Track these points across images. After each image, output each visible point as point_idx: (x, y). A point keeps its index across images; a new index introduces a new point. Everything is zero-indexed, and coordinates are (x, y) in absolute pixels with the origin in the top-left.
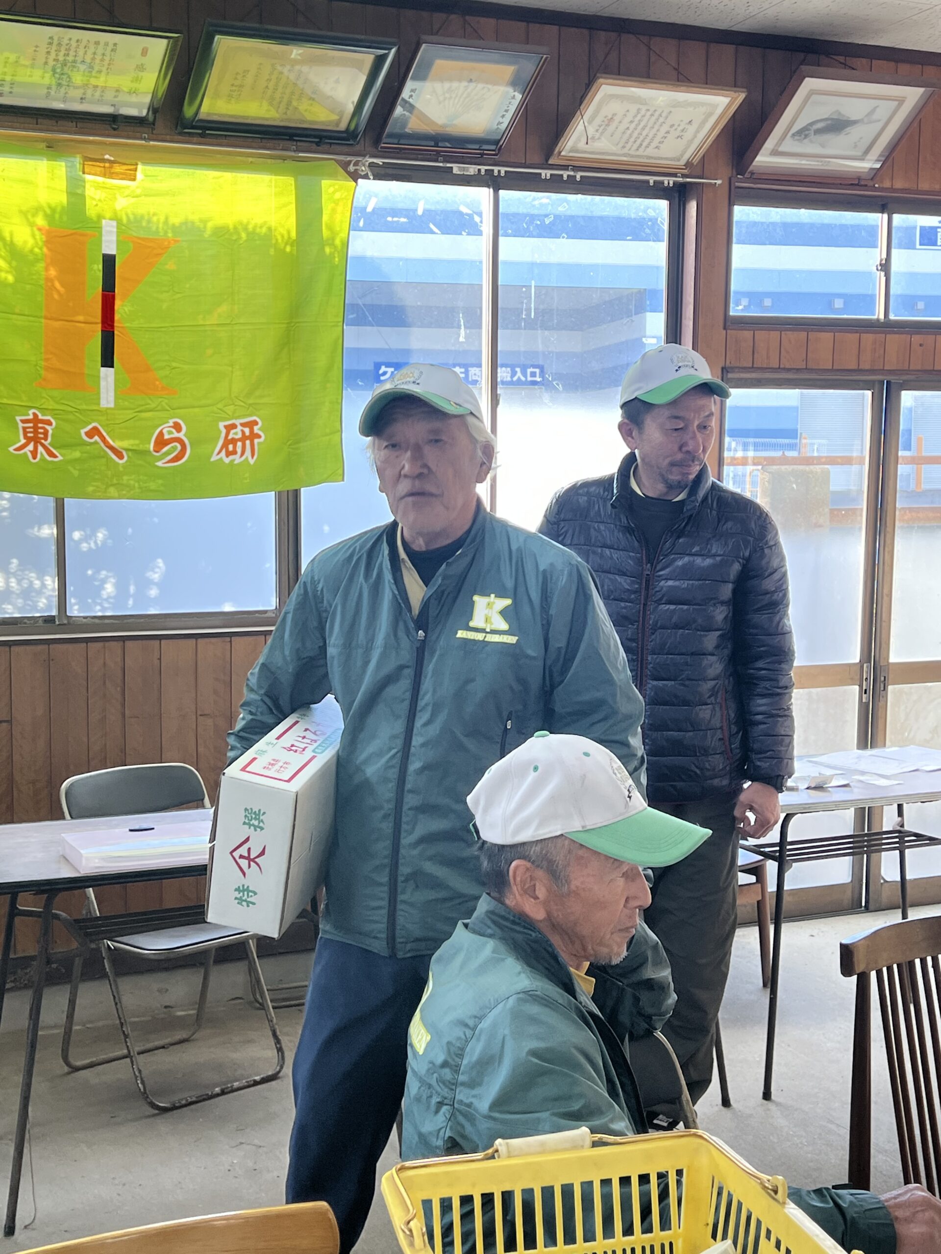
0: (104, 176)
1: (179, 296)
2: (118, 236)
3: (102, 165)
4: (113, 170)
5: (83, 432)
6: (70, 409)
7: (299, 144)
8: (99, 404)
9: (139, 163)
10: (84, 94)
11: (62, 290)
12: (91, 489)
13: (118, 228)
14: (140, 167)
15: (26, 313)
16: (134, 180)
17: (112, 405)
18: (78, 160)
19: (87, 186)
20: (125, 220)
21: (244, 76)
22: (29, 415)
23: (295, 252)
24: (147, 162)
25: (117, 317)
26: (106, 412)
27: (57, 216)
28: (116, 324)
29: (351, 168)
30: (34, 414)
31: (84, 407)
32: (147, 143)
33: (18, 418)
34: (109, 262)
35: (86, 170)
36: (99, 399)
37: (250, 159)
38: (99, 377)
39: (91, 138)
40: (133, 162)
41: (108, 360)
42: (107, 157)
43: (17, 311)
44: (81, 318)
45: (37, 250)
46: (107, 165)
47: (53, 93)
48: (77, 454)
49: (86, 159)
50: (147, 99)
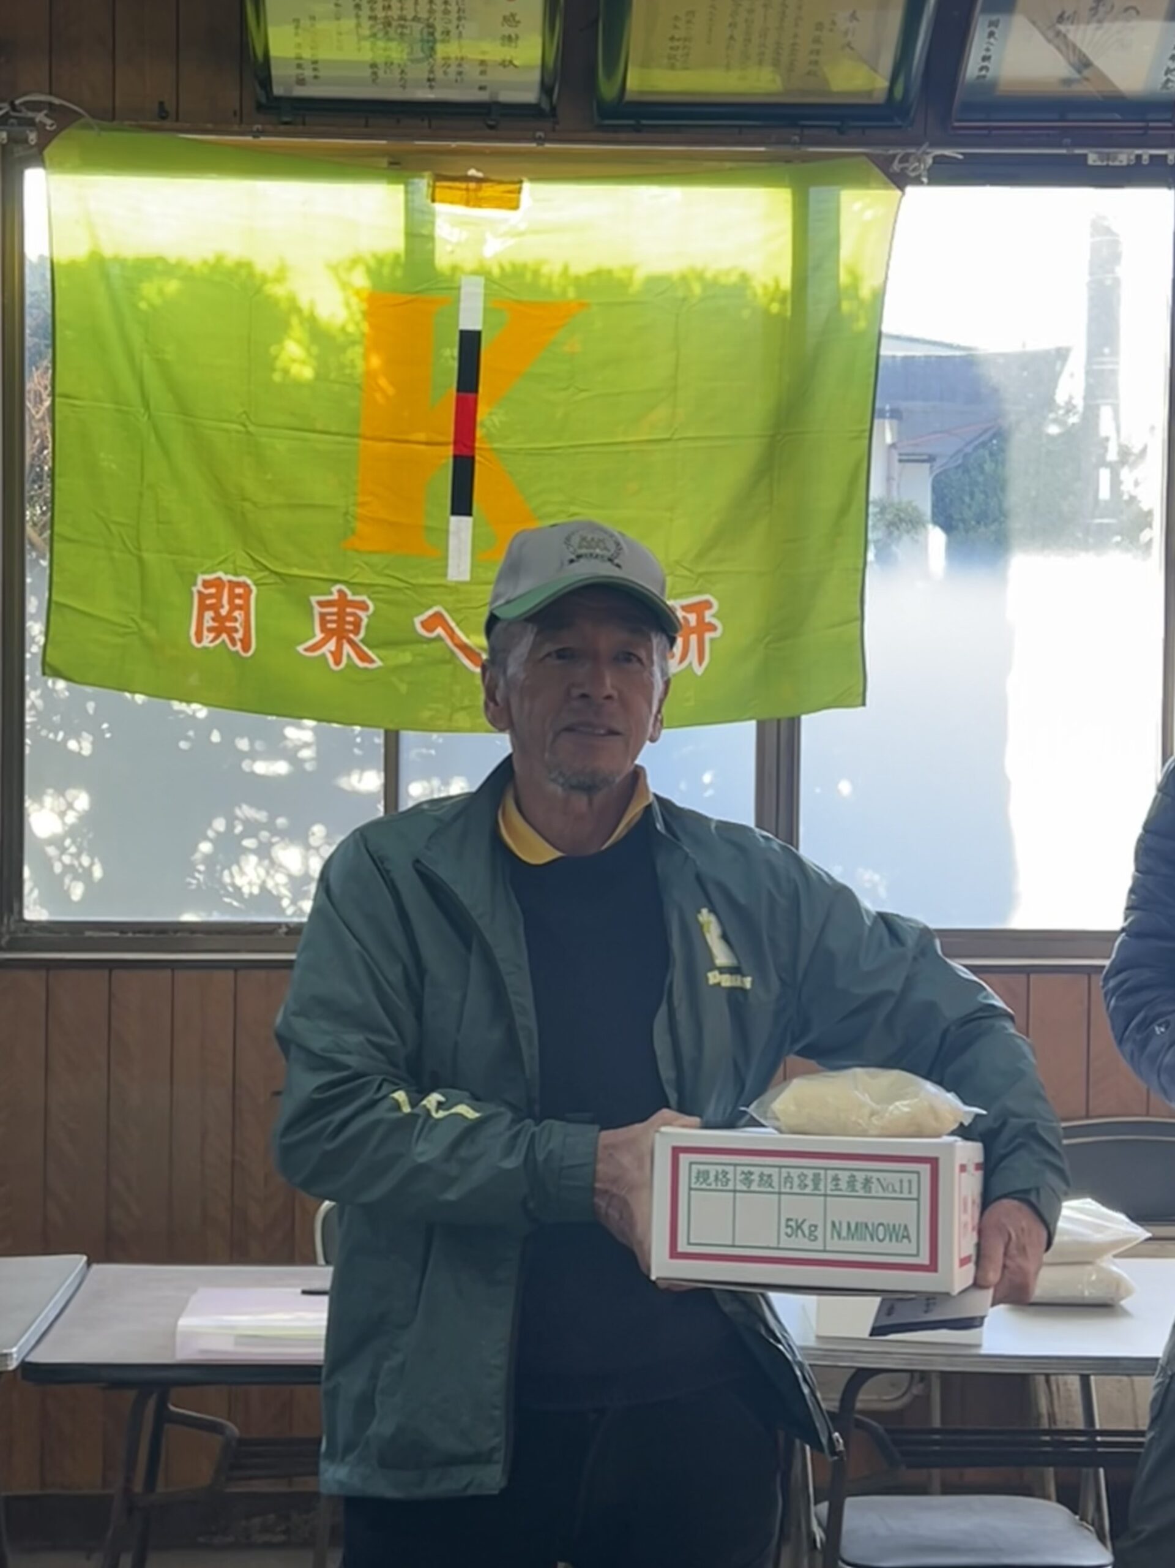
0: (467, 203)
1: (584, 395)
2: (485, 302)
3: (463, 185)
4: (481, 194)
5: (417, 621)
6: (401, 585)
7: (806, 132)
8: (445, 575)
9: (525, 179)
10: (431, 71)
11: (391, 391)
12: (426, 714)
13: (486, 287)
14: (527, 186)
15: (333, 429)
16: (516, 207)
17: (467, 577)
18: (423, 183)
19: (439, 221)
20: (496, 271)
21: (689, 22)
22: (331, 593)
23: (789, 314)
24: (536, 178)
25: (480, 432)
26: (455, 589)
27: (386, 271)
28: (477, 445)
29: (896, 167)
30: (340, 592)
31: (422, 580)
32: (540, 148)
33: (314, 599)
34: (470, 342)
35: (437, 197)
36: (446, 566)
37: (728, 165)
38: (447, 531)
39: (454, 145)
40: (516, 179)
41: (462, 504)
42: (472, 172)
43: (319, 426)
44: (422, 436)
45: (351, 328)
46: (472, 185)
47: (381, 73)
48: (406, 657)
49: (439, 178)
50: (536, 76)
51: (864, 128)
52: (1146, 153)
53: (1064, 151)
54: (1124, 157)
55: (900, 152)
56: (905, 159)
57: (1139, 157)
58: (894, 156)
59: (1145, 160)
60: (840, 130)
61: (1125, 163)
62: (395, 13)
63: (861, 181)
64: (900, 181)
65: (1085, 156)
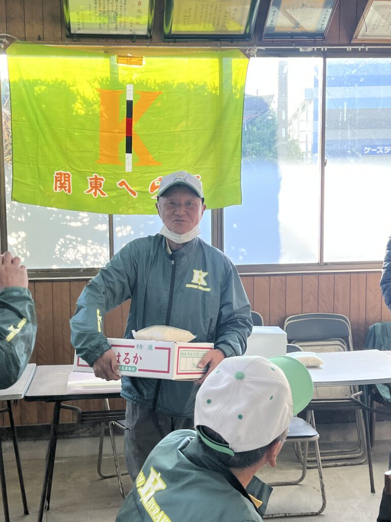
0: (127, 64)
1: (162, 118)
2: (134, 92)
3: (126, 58)
4: (132, 61)
5: (117, 183)
6: (112, 173)
7: (222, 42)
8: (125, 170)
9: (144, 57)
10: (117, 26)
11: (107, 117)
12: (121, 210)
13: (134, 88)
14: (144, 58)
15: (92, 129)
16: (141, 65)
17: (131, 171)
18: (115, 58)
19: (119, 69)
20: (135, 82)
21: (189, 11)
22: (92, 176)
23: (218, 94)
24: (147, 56)
25: (133, 130)
26: (128, 174)
27: (104, 82)
29: (247, 52)
30: (96, 176)
31: (118, 172)
32: (148, 47)
33: (88, 178)
34: (130, 104)
35: (119, 62)
36: (125, 168)
37: (200, 52)
38: (125, 158)
39: (123, 47)
40: (141, 56)
41: (129, 150)
42: (129, 55)
43: (88, 128)
44: (117, 131)
45: (95, 99)
46: (129, 58)
47: (102, 26)
48: (115, 194)
49: (119, 56)
50: (146, 27)
51: (238, 41)
52: (316, 48)
53: (293, 47)
54: (310, 49)
55: (248, 48)
56: (250, 50)
57: (314, 49)
58: (247, 49)
59: (315, 50)
60: (232, 42)
61: (310, 51)
62: (106, 9)
63: (237, 56)
64: (248, 56)
65: (299, 49)
